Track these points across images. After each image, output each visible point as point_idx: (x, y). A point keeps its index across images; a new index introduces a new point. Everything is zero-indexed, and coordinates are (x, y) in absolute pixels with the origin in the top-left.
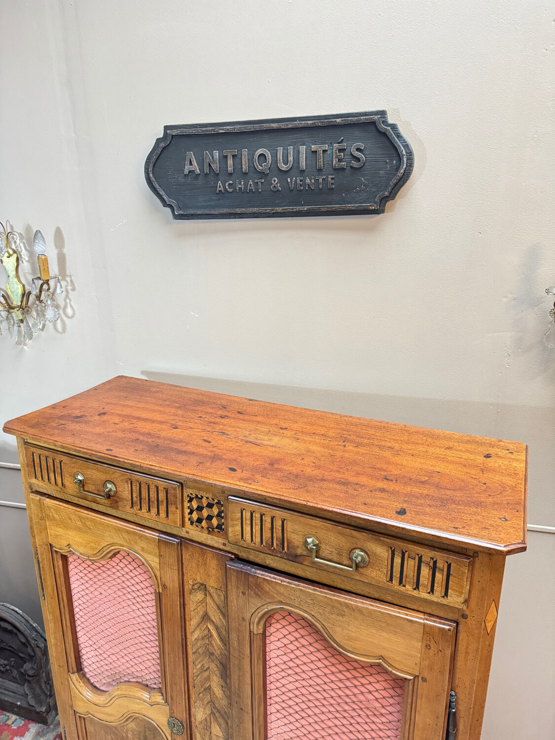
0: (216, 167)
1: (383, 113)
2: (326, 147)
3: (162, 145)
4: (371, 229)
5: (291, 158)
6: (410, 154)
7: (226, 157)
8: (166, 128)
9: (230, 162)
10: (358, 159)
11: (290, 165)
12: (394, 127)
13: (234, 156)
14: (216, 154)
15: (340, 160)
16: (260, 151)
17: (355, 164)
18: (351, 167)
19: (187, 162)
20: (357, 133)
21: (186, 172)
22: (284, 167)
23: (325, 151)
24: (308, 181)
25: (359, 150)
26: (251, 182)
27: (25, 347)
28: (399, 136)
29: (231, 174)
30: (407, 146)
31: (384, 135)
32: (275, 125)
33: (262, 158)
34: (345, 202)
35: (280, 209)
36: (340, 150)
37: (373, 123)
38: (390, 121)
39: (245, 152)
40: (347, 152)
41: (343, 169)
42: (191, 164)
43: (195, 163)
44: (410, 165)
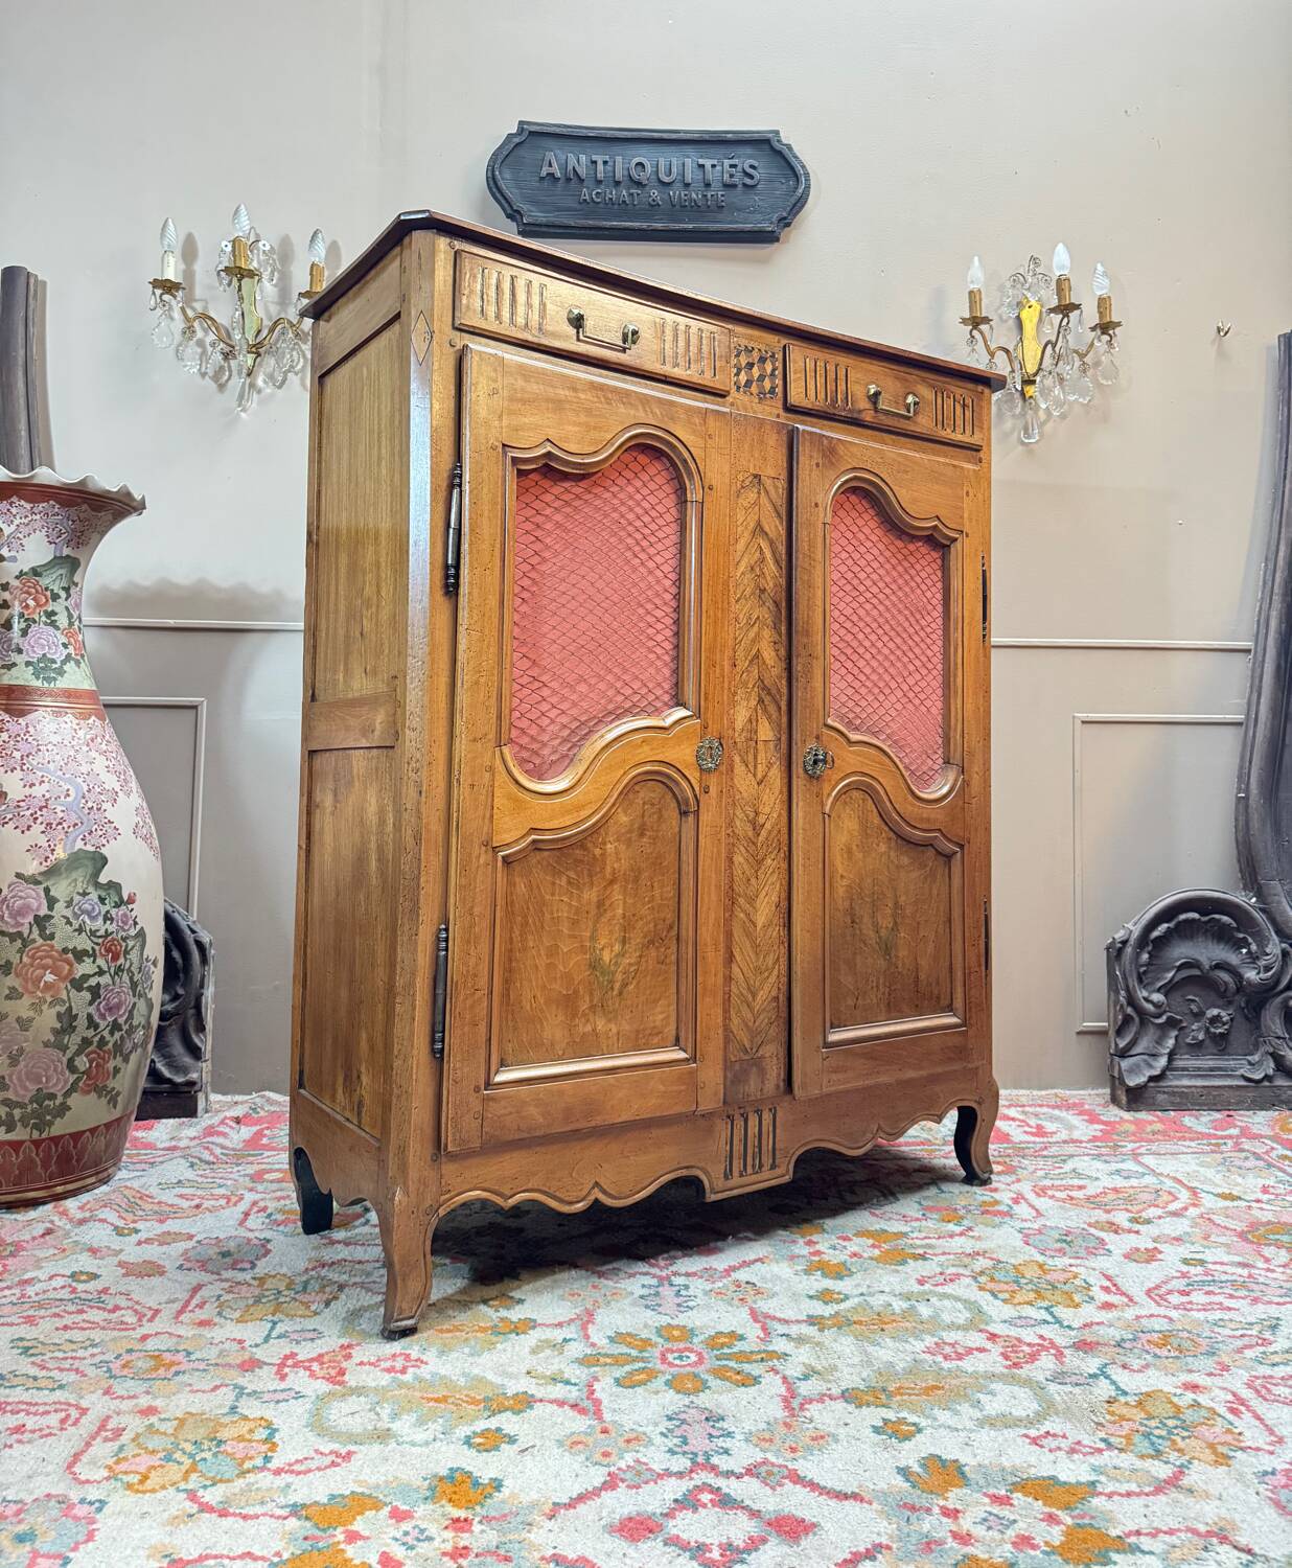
0: (582, 172)
1: (777, 132)
2: (715, 162)
3: (517, 140)
4: (764, 261)
5: (674, 170)
6: (807, 175)
7: (595, 162)
8: (521, 123)
9: (600, 167)
10: (751, 177)
11: (674, 176)
12: (789, 147)
13: (605, 163)
14: (583, 158)
15: (731, 176)
16: (637, 160)
17: (748, 181)
18: (745, 185)
19: (546, 163)
20: (748, 150)
21: (544, 174)
22: (666, 179)
23: (713, 166)
24: (694, 196)
25: (752, 167)
26: (624, 192)
27: (243, 415)
28: (796, 157)
29: (600, 182)
30: (803, 167)
31: (779, 153)
32: (656, 135)
33: (640, 168)
34: (737, 222)
35: (659, 226)
36: (731, 166)
37: (767, 141)
38: (785, 141)
39: (619, 159)
40: (739, 168)
41: (734, 186)
42: (550, 165)
43: (555, 164)
44: (808, 187)
